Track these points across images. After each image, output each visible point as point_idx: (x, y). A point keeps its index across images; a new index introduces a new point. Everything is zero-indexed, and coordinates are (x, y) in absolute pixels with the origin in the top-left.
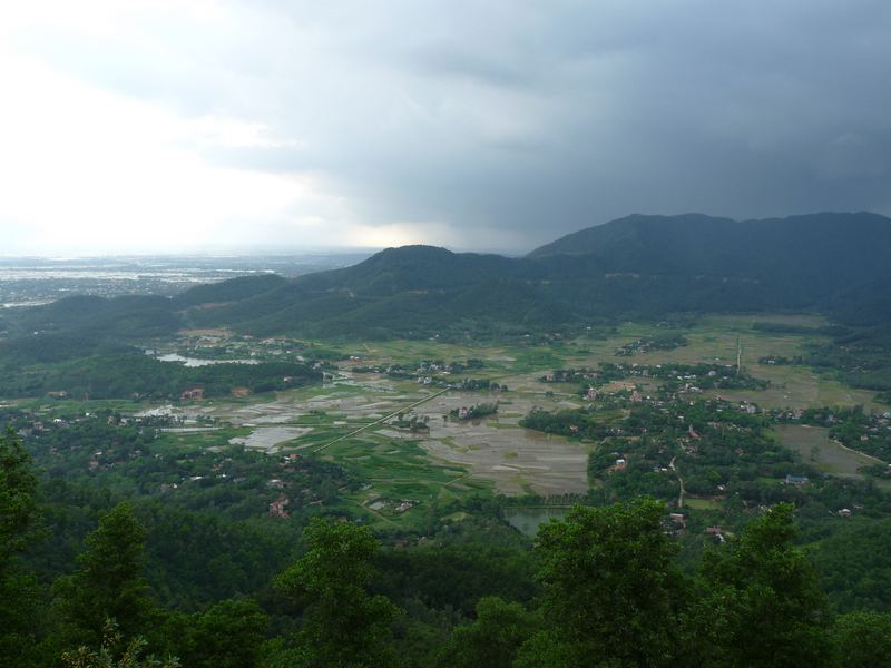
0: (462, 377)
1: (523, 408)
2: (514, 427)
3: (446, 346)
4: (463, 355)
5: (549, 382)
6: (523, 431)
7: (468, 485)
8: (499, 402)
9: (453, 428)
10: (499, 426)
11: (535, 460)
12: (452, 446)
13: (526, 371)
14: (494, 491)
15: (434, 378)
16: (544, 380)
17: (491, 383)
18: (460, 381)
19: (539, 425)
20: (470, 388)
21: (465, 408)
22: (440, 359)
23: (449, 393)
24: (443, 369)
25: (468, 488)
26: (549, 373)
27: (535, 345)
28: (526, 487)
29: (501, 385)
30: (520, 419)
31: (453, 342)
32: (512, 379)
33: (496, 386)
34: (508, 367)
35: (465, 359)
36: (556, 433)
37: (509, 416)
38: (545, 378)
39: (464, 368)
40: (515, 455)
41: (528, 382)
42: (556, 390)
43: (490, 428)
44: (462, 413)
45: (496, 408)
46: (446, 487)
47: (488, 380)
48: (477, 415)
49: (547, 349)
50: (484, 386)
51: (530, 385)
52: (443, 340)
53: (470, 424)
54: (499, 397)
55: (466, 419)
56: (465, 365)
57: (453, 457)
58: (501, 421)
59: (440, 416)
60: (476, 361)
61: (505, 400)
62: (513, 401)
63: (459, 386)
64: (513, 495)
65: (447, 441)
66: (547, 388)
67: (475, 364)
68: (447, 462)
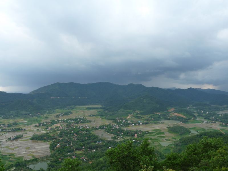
0: (11, 128)
1: (31, 135)
2: (28, 140)
3: (6, 120)
4: (11, 121)
5: (37, 126)
6: (31, 141)
7: (15, 159)
8: (23, 134)
9: (9, 143)
10: (24, 141)
11: (35, 148)
12: (9, 148)
13: (30, 124)
14: (23, 159)
15: (2, 129)
16: (36, 126)
17: (20, 129)
18: (11, 129)
19: (36, 139)
20: (14, 131)
21: (13, 137)
22: (4, 123)
23: (7, 133)
24: (5, 126)
25: (15, 160)
26: (37, 124)
27: (33, 117)
28: (33, 156)
29: (23, 129)
30: (30, 138)
31: (8, 118)
32: (26, 127)
33: (22, 129)
34: (25, 124)
35: (12, 123)
36: (40, 140)
37: (26, 137)
38: (36, 125)
39: (12, 125)
40: (29, 148)
41: (32, 127)
42: (40, 128)
43: (21, 142)
44: (12, 138)
45: (22, 135)
46: (8, 161)
47: (20, 128)
48: (16, 138)
49: (36, 118)
50: (18, 129)
51: (32, 128)
52: (4, 118)
53: (14, 141)
54: (23, 132)
55: (13, 140)
56: (12, 124)
57: (10, 152)
58: (24, 139)
59: (5, 140)
60: (15, 123)
61: (25, 133)
62: (27, 133)
63: (10, 130)
64: (29, 159)
65: (8, 147)
66: (37, 128)
67: (15, 124)
68: (8, 153)
